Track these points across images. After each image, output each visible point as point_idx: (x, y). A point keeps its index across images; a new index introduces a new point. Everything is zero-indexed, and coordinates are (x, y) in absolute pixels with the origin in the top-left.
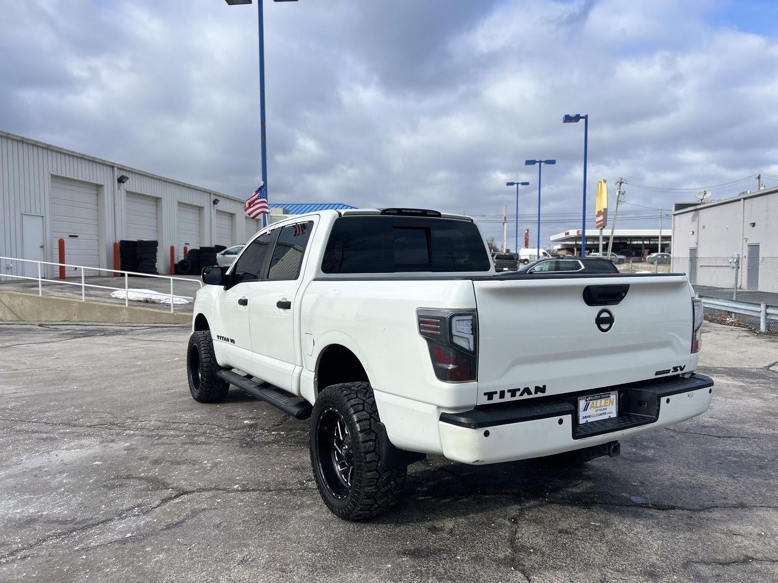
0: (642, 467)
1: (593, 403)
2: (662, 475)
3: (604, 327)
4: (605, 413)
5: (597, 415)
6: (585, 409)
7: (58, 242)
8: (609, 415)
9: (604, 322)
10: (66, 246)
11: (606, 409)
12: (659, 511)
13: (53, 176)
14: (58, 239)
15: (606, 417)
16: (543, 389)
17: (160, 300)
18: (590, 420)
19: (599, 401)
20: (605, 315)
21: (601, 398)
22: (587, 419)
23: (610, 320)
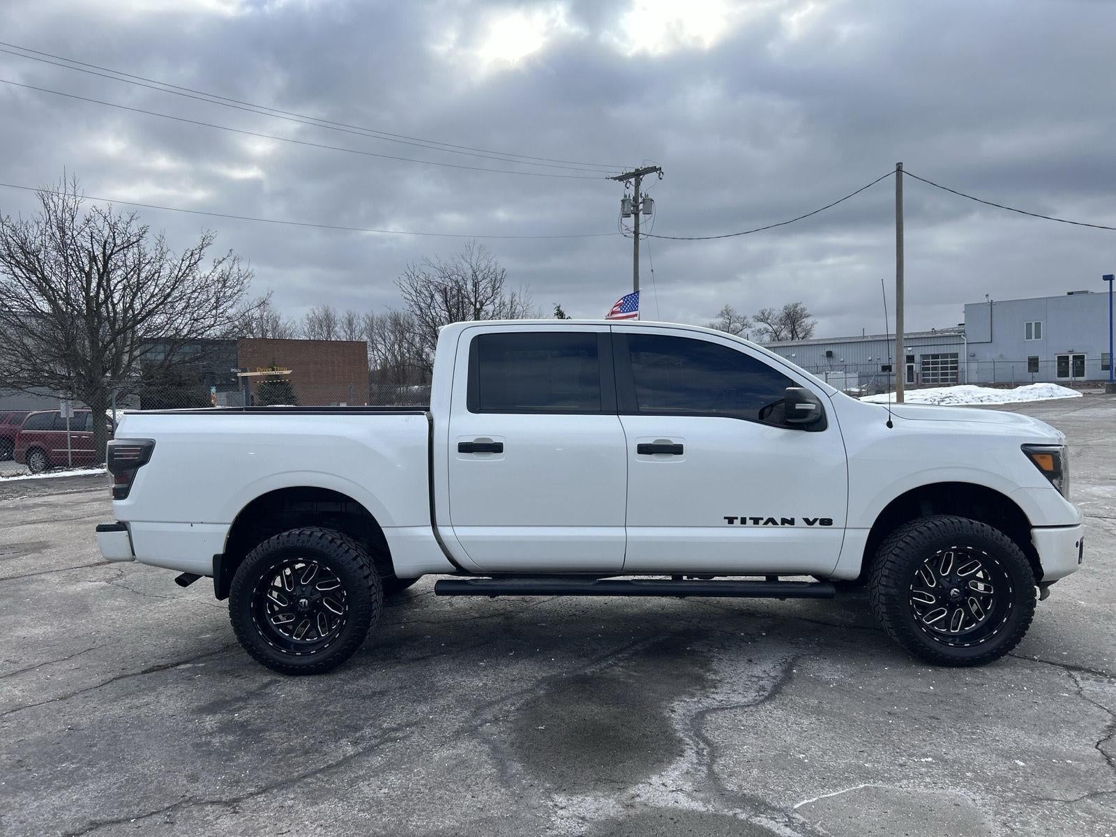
0: (206, 698)
2: (172, 695)
12: (157, 664)
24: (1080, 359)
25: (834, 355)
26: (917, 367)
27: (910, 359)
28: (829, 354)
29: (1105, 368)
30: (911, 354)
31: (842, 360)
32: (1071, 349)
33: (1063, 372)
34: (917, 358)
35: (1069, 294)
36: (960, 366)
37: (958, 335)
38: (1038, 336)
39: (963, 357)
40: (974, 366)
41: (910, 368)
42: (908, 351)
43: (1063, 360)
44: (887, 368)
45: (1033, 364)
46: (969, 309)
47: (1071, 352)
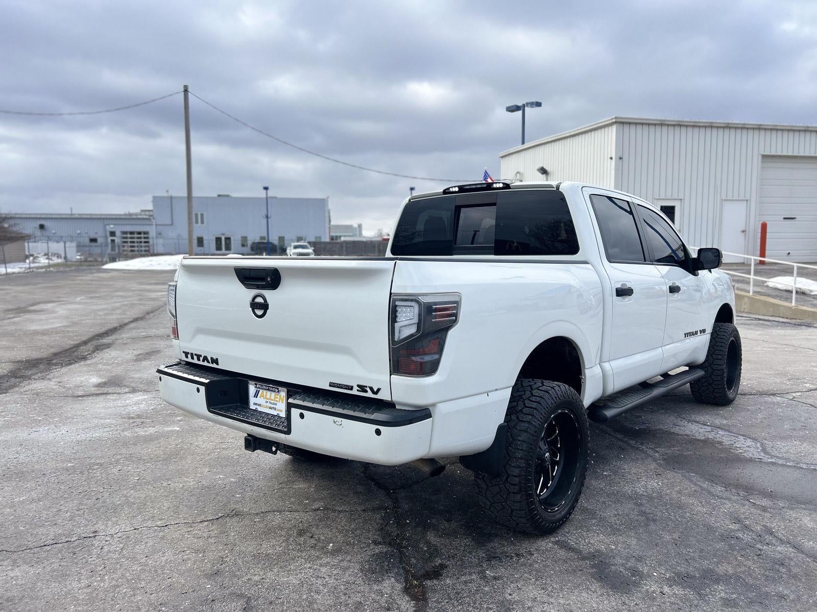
1: (262, 393)
3: (260, 312)
4: (275, 409)
5: (266, 407)
6: (256, 396)
7: (760, 226)
8: (278, 412)
9: (260, 307)
10: (768, 230)
11: (276, 404)
13: (764, 157)
14: (762, 222)
15: (275, 413)
16: (215, 361)
17: (811, 291)
18: (260, 409)
19: (269, 393)
20: (259, 300)
21: (268, 390)
22: (257, 407)
23: (265, 307)
24: (228, 239)
25: (46, 227)
26: (118, 240)
27: (113, 234)
28: (42, 227)
29: (243, 245)
30: (113, 230)
31: (54, 232)
32: (223, 232)
33: (219, 248)
34: (118, 234)
35: (219, 196)
36: (151, 241)
37: (147, 218)
38: (202, 222)
39: (152, 234)
40: (160, 241)
41: (113, 241)
42: (111, 227)
43: (218, 240)
44: (94, 240)
45: (200, 242)
46: (156, 200)
47: (223, 234)
